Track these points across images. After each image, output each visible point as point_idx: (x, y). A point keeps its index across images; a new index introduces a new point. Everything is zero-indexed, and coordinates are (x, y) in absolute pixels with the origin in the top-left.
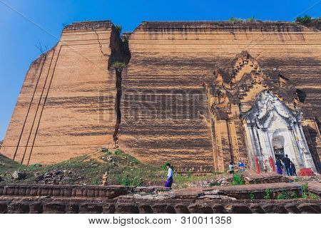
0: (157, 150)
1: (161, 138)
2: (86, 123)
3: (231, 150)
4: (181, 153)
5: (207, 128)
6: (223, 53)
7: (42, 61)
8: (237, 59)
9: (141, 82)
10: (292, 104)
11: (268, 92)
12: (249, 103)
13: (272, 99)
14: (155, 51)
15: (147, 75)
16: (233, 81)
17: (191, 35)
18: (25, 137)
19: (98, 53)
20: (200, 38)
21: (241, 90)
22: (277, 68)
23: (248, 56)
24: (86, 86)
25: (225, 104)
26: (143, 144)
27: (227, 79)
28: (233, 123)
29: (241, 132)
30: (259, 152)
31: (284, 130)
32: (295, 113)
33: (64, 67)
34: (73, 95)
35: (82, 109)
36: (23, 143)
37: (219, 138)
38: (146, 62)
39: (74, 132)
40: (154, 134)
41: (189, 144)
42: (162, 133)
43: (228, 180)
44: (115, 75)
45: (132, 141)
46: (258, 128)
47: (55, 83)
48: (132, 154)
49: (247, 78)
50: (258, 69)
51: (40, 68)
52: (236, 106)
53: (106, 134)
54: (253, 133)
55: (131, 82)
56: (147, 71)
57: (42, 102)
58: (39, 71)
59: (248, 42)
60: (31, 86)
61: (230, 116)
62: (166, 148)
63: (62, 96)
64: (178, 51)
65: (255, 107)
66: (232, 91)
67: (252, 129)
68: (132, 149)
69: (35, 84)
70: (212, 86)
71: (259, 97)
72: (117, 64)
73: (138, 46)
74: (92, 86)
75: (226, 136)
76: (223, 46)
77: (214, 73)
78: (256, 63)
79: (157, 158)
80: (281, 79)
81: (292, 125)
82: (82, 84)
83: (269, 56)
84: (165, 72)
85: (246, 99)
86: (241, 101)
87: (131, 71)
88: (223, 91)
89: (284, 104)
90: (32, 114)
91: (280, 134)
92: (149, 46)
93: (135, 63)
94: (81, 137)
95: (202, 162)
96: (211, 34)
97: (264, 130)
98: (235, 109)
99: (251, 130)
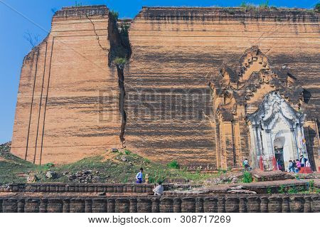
0: (163, 150)
1: (167, 138)
2: (92, 125)
3: (234, 150)
4: (186, 152)
5: (211, 128)
6: (231, 48)
7: (35, 56)
8: (246, 55)
9: (145, 80)
10: (297, 106)
11: (276, 93)
12: (255, 104)
13: (279, 100)
14: (158, 45)
15: (151, 73)
16: (240, 80)
17: (198, 25)
18: (32, 139)
19: (96, 47)
20: (207, 29)
21: (249, 91)
22: (287, 65)
23: (258, 52)
24: (87, 85)
25: (231, 106)
26: (150, 144)
27: (235, 77)
28: (237, 124)
29: (245, 133)
30: (261, 153)
31: (286, 131)
32: (299, 115)
33: (60, 63)
34: (74, 95)
35: (86, 109)
36: (31, 144)
37: (224, 139)
38: (149, 58)
39: (80, 133)
40: (160, 135)
41: (193, 144)
42: (167, 134)
43: (238, 177)
44: (116, 73)
45: (138, 141)
46: (263, 129)
47: (53, 81)
48: (140, 154)
49: (255, 78)
50: (267, 67)
51: (34, 64)
52: (242, 107)
53: (112, 134)
54: (257, 134)
55: (134, 81)
56: (150, 69)
57: (44, 102)
58: (34, 68)
59: (259, 34)
60: (28, 85)
61: (235, 117)
62: (172, 148)
63: (63, 96)
64: (183, 45)
65: (261, 108)
66: (239, 92)
67: (257, 130)
68: (139, 150)
69: (32, 82)
70: (219, 86)
71: (266, 98)
72: (118, 60)
73: (139, 39)
74: (93, 85)
75: (230, 137)
76: (232, 39)
77: (221, 71)
78: (265, 60)
79: (164, 157)
80: (289, 79)
81: (294, 127)
82: (83, 82)
83: (280, 52)
84: (170, 69)
85: (252, 100)
86: (248, 102)
87: (134, 69)
88: (230, 92)
89: (289, 106)
90: (35, 114)
91: (282, 135)
92: (151, 39)
93: (137, 58)
94: (88, 138)
95: (205, 160)
96: (219, 24)
97: (268, 131)
98: (240, 111)
99: (255, 132)
